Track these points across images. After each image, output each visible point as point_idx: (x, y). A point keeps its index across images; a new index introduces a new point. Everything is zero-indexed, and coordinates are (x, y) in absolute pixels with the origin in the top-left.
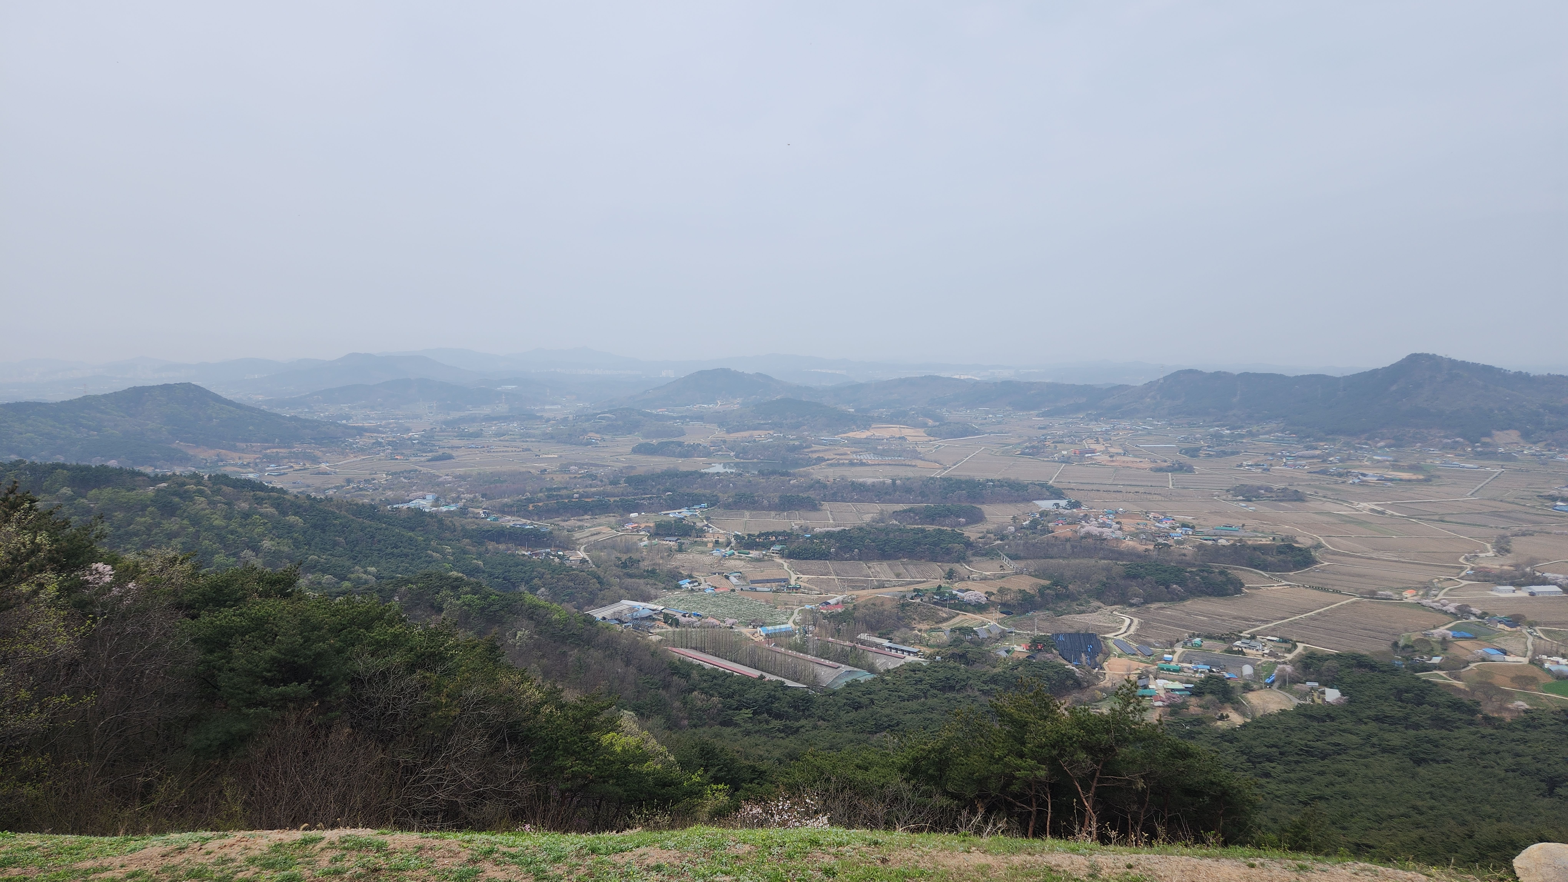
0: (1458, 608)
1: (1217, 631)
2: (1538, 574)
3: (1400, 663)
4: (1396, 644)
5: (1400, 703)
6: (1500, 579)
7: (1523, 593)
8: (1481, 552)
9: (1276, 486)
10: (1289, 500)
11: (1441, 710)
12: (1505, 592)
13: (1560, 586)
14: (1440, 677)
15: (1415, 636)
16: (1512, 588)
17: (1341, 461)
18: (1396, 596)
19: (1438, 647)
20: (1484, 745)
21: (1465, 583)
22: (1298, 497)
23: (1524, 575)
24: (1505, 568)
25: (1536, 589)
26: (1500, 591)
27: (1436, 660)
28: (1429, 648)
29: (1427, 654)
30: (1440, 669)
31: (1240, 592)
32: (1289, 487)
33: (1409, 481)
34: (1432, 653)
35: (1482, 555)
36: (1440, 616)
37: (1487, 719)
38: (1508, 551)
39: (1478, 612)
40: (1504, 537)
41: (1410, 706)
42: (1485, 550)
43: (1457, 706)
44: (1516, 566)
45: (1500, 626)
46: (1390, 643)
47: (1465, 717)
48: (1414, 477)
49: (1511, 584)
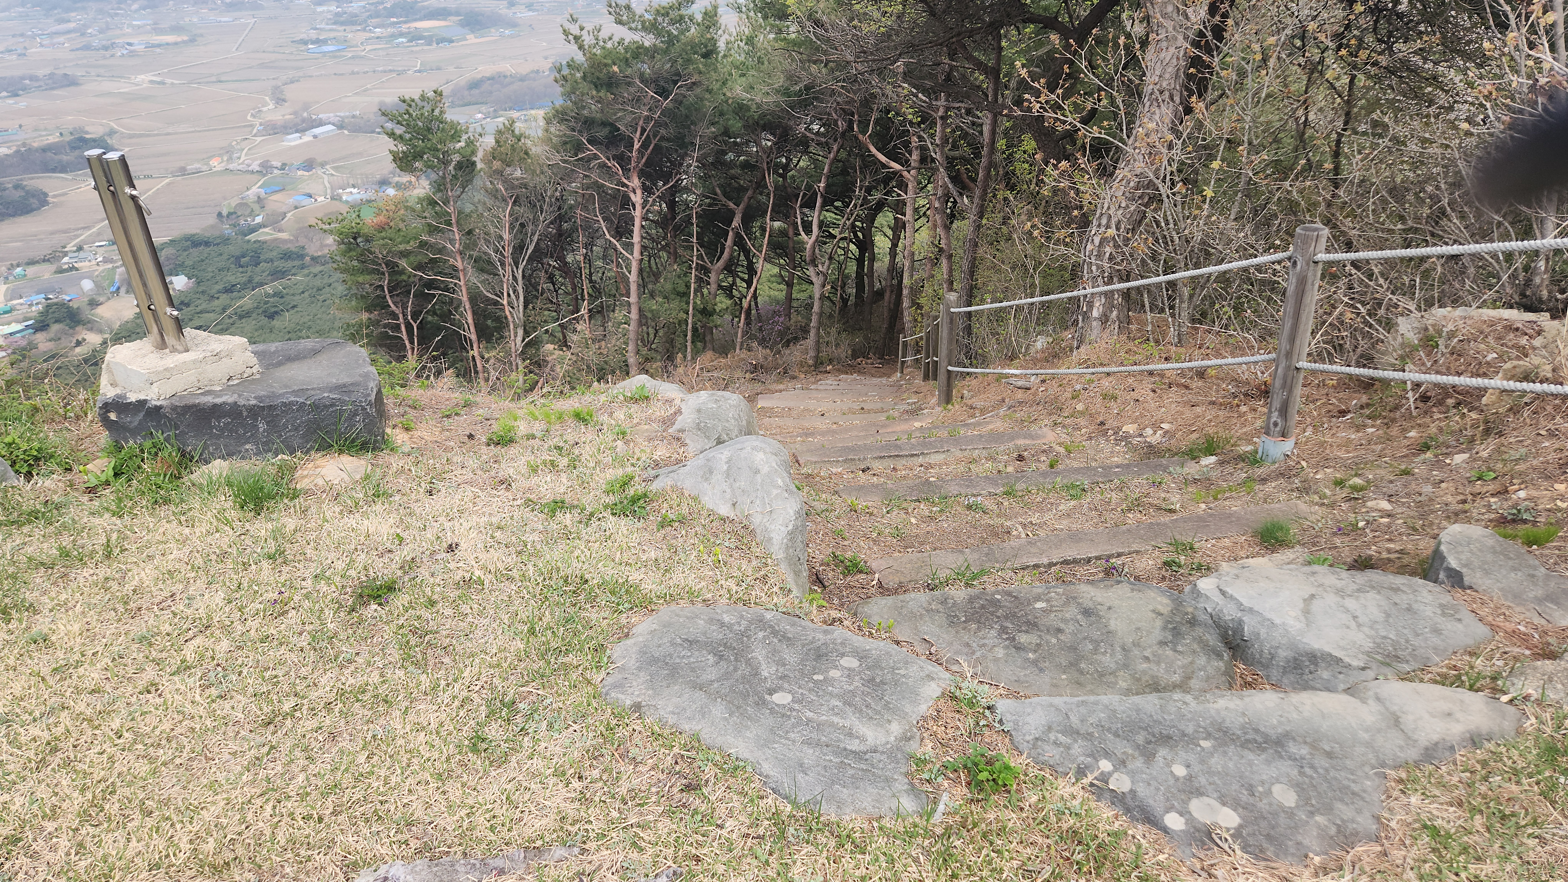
0: (261, 165)
1: (38, 254)
2: (314, 117)
3: (230, 231)
4: (220, 215)
5: (241, 269)
6: (284, 129)
7: (307, 138)
8: (263, 106)
9: (41, 73)
10: (62, 87)
11: (276, 264)
12: (293, 140)
13: (333, 124)
14: (265, 234)
15: (234, 202)
16: (298, 135)
17: (101, 31)
18: (205, 168)
19: (256, 207)
20: (318, 282)
21: (259, 139)
22: (70, 82)
23: (303, 121)
24: (287, 117)
25: (317, 131)
26: (290, 140)
27: (258, 219)
28: (249, 210)
29: (250, 215)
30: (265, 226)
31: (47, 204)
32: (56, 72)
33: (176, 44)
34: (253, 214)
35: (265, 109)
36: (249, 177)
37: (313, 259)
38: (284, 100)
39: (279, 165)
40: (276, 88)
41: (250, 268)
42: (265, 104)
43: (287, 256)
44: (295, 113)
45: (300, 173)
46: (215, 215)
47: (297, 263)
48: (179, 39)
49: (297, 131)
